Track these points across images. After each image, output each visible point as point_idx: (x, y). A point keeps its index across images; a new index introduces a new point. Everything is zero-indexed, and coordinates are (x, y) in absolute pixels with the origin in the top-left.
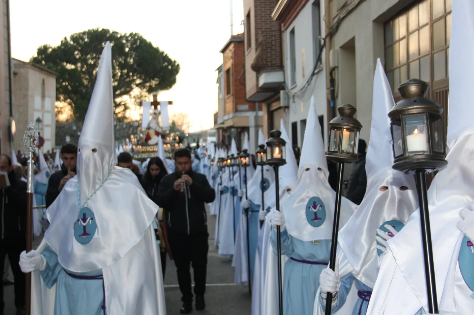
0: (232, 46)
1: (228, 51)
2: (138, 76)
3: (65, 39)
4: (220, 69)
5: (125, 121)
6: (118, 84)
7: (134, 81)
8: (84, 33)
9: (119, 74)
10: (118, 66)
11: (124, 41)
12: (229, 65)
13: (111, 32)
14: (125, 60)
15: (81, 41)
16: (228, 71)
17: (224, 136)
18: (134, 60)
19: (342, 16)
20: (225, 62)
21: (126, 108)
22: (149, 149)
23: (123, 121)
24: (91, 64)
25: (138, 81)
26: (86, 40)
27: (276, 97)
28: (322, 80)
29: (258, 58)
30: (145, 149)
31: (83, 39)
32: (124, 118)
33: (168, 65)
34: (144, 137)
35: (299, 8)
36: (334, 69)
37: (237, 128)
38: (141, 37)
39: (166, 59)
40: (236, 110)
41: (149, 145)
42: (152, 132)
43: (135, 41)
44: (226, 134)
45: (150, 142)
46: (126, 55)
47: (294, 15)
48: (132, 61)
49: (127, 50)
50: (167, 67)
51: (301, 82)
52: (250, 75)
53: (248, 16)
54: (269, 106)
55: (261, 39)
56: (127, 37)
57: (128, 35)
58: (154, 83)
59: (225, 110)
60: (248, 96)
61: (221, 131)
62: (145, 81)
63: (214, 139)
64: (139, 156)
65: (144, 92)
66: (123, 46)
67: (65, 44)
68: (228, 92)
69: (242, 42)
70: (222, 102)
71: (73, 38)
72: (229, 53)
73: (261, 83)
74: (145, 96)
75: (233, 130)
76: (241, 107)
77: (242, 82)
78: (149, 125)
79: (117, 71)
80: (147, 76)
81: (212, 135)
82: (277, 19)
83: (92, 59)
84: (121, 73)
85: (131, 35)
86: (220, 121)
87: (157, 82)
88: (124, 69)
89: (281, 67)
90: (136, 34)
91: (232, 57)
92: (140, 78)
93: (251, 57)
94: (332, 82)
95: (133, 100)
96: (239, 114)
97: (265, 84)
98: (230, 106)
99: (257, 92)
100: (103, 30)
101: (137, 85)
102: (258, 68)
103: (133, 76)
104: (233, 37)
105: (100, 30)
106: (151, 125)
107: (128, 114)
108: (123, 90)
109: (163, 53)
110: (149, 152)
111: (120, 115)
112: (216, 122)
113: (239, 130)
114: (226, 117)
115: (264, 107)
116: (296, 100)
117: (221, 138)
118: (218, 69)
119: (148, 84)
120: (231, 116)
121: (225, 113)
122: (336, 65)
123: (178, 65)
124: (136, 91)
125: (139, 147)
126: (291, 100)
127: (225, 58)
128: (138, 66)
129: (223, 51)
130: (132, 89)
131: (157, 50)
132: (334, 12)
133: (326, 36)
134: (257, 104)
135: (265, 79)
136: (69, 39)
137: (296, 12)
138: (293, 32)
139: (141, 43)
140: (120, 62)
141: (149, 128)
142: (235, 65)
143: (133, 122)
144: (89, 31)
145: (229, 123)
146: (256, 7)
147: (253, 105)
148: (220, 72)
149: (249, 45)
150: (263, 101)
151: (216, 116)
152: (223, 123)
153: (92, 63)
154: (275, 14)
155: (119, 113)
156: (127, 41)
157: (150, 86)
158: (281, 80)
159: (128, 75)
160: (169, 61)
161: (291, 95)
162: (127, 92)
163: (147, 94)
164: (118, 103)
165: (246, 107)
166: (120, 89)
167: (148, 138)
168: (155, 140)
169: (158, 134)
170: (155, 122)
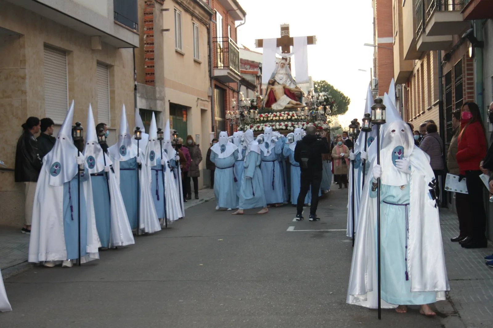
34: (265, 97)
42: (278, 89)
50: (342, 100)
57: (319, 82)
106: (277, 78)
160: (344, 97)
167: (272, 98)
168: (284, 101)
169: (288, 92)
170: (283, 71)
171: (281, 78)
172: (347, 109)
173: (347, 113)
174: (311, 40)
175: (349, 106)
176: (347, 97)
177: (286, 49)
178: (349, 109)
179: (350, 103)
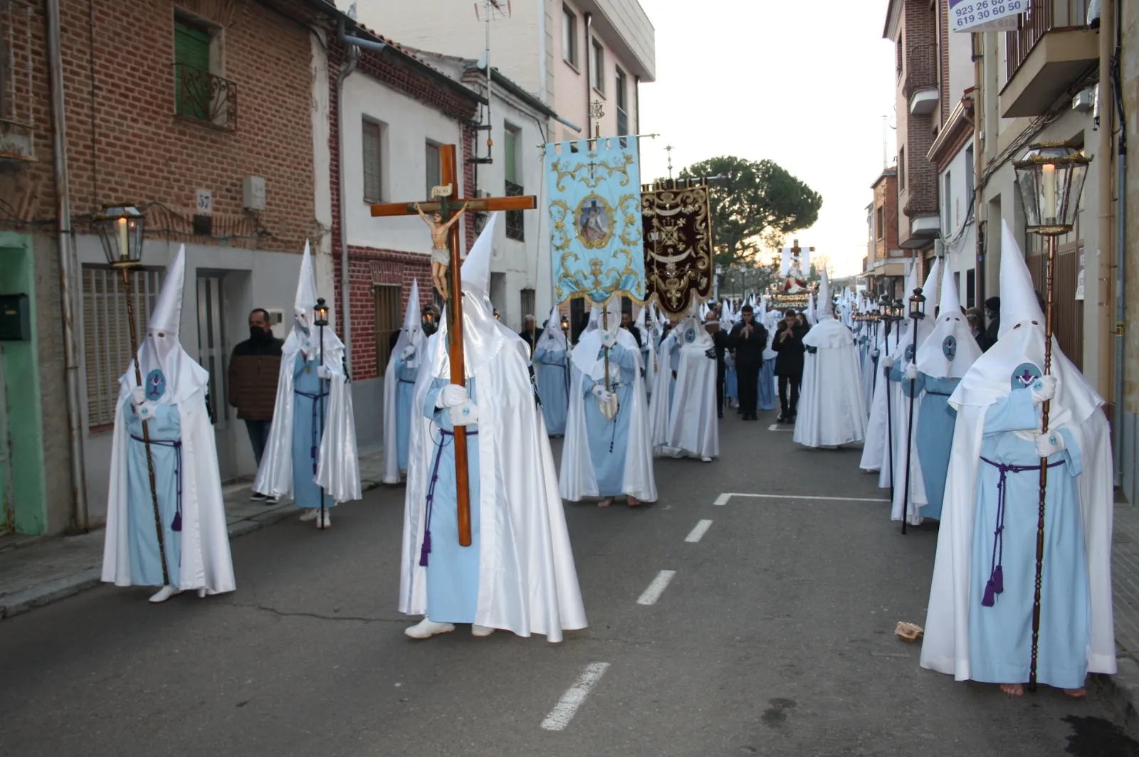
0: (884, 181)
1: (879, 187)
2: (771, 211)
3: (685, 169)
4: (870, 207)
5: (756, 266)
6: (747, 222)
7: (766, 217)
8: (707, 163)
9: (748, 210)
10: (748, 201)
11: (754, 170)
12: (881, 203)
13: (739, 160)
14: (756, 193)
15: (702, 172)
16: (880, 210)
17: (875, 285)
18: (766, 192)
19: (990, 171)
20: (876, 198)
21: (756, 251)
22: (789, 298)
23: (752, 266)
24: (714, 198)
25: (771, 218)
26: (709, 170)
27: (931, 245)
28: (973, 233)
29: (910, 202)
30: (784, 298)
31: (705, 169)
32: (754, 262)
33: (808, 198)
34: (784, 285)
35: (954, 152)
36: (983, 223)
37: (890, 277)
38: (775, 164)
39: (805, 190)
40: (889, 256)
41: (789, 294)
42: (792, 281)
43: (767, 171)
44: (878, 284)
45: (790, 291)
46: (757, 187)
47: (949, 159)
48: (763, 193)
49: (758, 180)
50: (806, 200)
51: (955, 230)
52: (903, 220)
53: (902, 152)
54: (925, 254)
55: (914, 182)
56: (757, 165)
57: (758, 163)
58: (790, 220)
59: (876, 256)
60: (900, 243)
61: (872, 279)
62: (779, 218)
63: (864, 288)
64: (779, 306)
65: (778, 232)
66: (752, 176)
67: (684, 175)
68: (880, 236)
69: (896, 177)
70: (873, 246)
71: (694, 169)
72: (881, 189)
73: (915, 229)
74: (779, 236)
75: (885, 279)
76: (895, 253)
77: (894, 227)
78: (789, 272)
79: (746, 206)
80: (781, 212)
81: (861, 283)
82: (932, 161)
83: (716, 192)
84: (750, 208)
85: (762, 162)
86: (869, 268)
87: (794, 219)
88: (754, 204)
89: (937, 212)
90: (768, 162)
91: (884, 194)
92: (773, 214)
93: (904, 200)
94: (981, 236)
95: (764, 241)
96: (891, 261)
97: (918, 231)
98: (881, 250)
99: (910, 239)
100: (730, 157)
101: (770, 223)
102: (912, 213)
103: (765, 211)
104: (886, 171)
105: (726, 157)
106: (791, 273)
107: (757, 257)
108: (752, 229)
109: (801, 183)
110: (789, 301)
111: (748, 259)
112: (865, 269)
113: (893, 279)
114: (877, 264)
115: (920, 255)
116: (950, 250)
117: (872, 288)
118: (868, 207)
119: (782, 222)
120: (882, 262)
121: (876, 259)
122: (985, 219)
123: (820, 197)
124: (768, 230)
125: (779, 296)
126: (946, 251)
127: (876, 195)
128: (771, 200)
129: (875, 186)
130: (763, 227)
131: (794, 180)
132: (984, 166)
133: (977, 189)
134: (914, 251)
135: (918, 225)
136: (688, 170)
137: (951, 156)
138: (948, 175)
139: (774, 171)
140: (749, 195)
141: (789, 276)
142: (888, 203)
143: (763, 266)
144: (713, 159)
145: (880, 272)
146: (909, 144)
147: (909, 252)
148: (870, 211)
149: (903, 187)
150: (919, 248)
151: (865, 261)
152: (873, 271)
153: (716, 196)
154: (930, 154)
155: (747, 256)
156: (758, 169)
157: (785, 224)
158: (937, 227)
159: (758, 212)
160: (809, 193)
161: (946, 244)
162: (756, 232)
163: (781, 233)
164: (746, 244)
165: (901, 252)
166: (749, 227)
167: (788, 286)
168: (795, 288)
169: (799, 282)
170: (795, 269)
171: (793, 273)
172: (815, 218)
173: (815, 224)
174: (812, 249)
175: (819, 211)
176: (816, 193)
177: (796, 254)
178: (819, 216)
179: (823, 205)
